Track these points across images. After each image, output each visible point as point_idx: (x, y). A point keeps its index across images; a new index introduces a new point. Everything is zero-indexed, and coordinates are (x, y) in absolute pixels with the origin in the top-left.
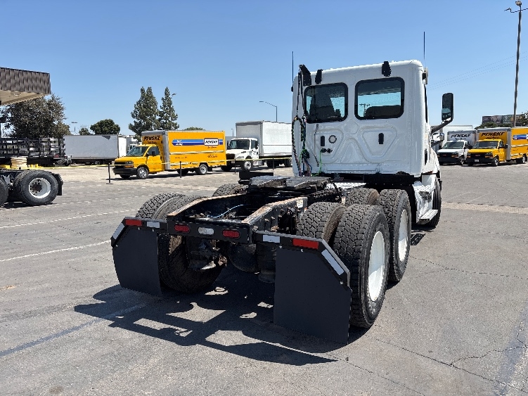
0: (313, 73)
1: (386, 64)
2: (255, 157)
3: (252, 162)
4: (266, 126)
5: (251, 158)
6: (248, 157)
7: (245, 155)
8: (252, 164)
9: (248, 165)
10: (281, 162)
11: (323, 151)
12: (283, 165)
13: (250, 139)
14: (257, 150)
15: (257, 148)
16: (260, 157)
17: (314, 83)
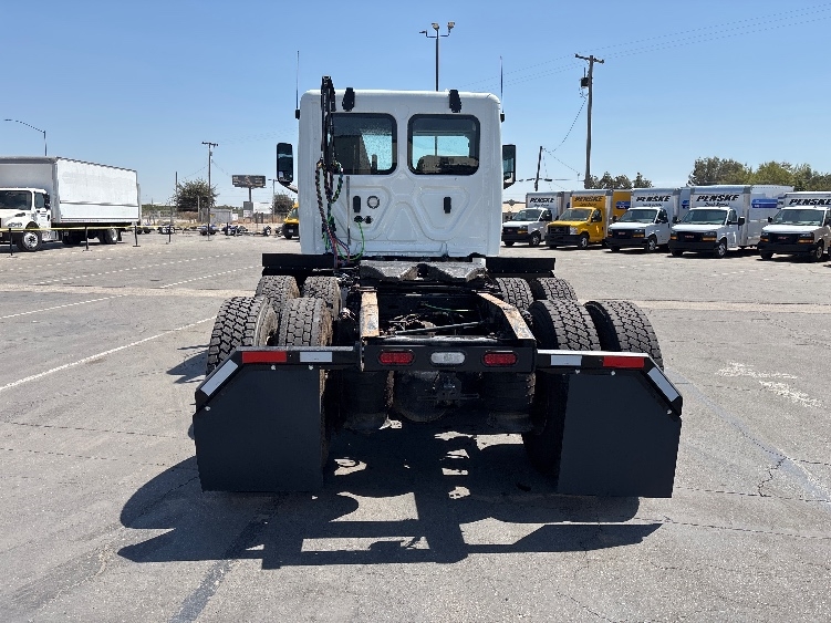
0: (340, 92)
1: (454, 94)
2: (44, 224)
3: (39, 234)
4: (63, 167)
5: (37, 226)
6: (32, 225)
7: (25, 221)
8: (40, 238)
9: (32, 239)
10: (92, 234)
11: (358, 219)
12: (96, 240)
13: (32, 190)
14: (49, 212)
15: (48, 208)
16: (53, 225)
17: (340, 109)
